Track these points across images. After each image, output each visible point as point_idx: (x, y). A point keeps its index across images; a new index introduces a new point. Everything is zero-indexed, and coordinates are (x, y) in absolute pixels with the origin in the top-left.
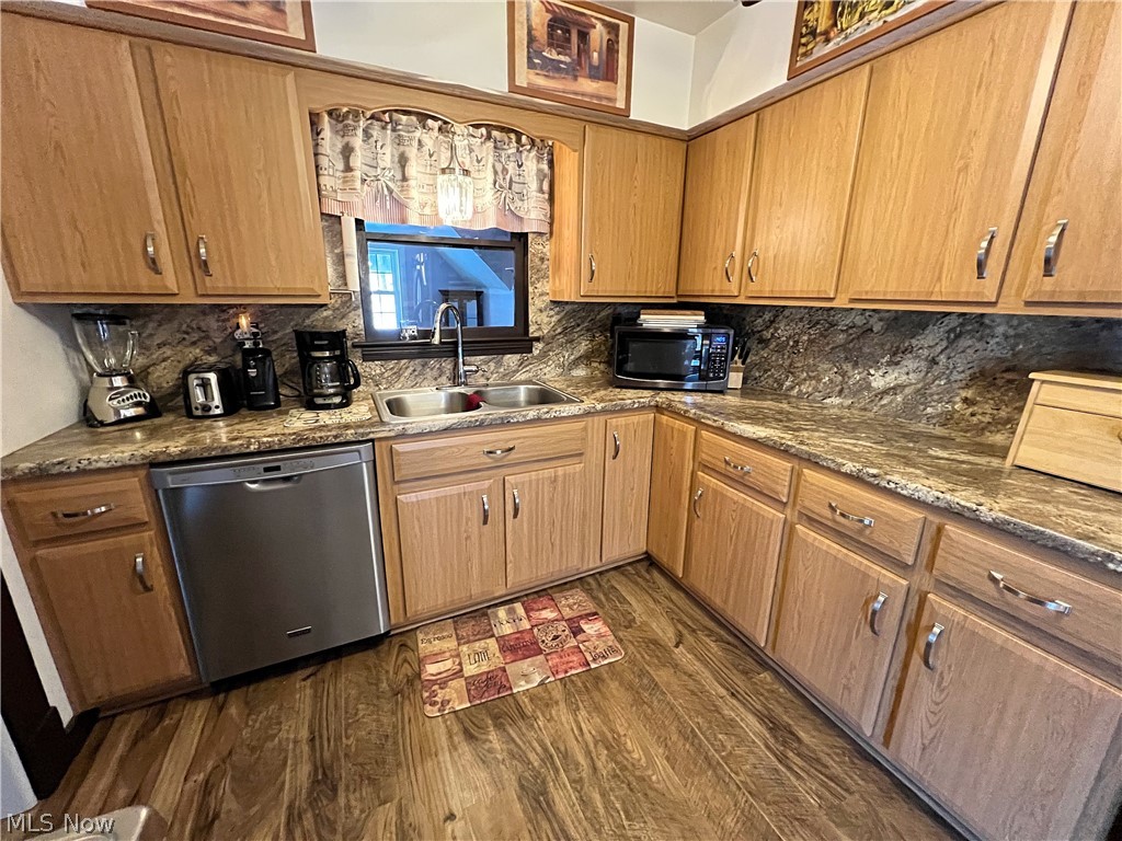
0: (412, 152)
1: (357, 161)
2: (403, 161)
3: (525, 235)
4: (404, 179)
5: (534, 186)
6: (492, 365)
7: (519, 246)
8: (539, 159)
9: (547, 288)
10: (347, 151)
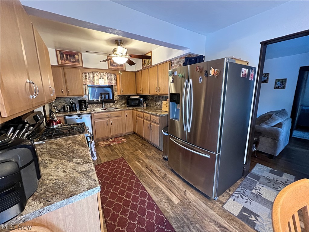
0: (95, 76)
1: (87, 77)
2: (94, 77)
3: (113, 86)
4: (94, 79)
5: (113, 79)
6: (108, 105)
7: (112, 87)
8: (114, 75)
9: (117, 93)
10: (86, 76)
